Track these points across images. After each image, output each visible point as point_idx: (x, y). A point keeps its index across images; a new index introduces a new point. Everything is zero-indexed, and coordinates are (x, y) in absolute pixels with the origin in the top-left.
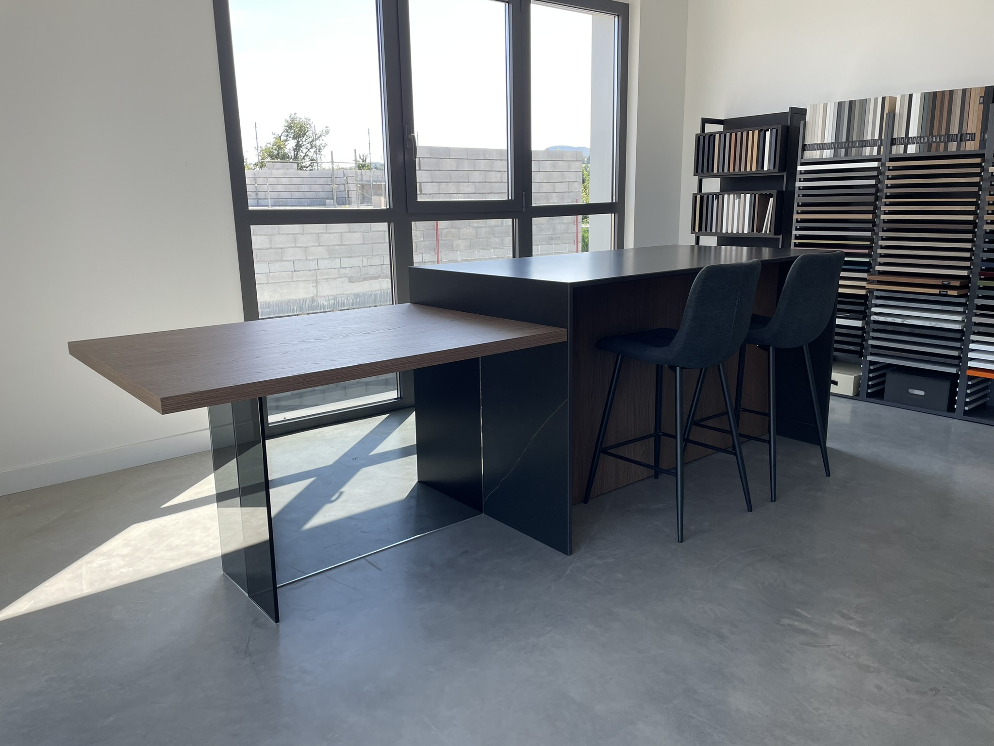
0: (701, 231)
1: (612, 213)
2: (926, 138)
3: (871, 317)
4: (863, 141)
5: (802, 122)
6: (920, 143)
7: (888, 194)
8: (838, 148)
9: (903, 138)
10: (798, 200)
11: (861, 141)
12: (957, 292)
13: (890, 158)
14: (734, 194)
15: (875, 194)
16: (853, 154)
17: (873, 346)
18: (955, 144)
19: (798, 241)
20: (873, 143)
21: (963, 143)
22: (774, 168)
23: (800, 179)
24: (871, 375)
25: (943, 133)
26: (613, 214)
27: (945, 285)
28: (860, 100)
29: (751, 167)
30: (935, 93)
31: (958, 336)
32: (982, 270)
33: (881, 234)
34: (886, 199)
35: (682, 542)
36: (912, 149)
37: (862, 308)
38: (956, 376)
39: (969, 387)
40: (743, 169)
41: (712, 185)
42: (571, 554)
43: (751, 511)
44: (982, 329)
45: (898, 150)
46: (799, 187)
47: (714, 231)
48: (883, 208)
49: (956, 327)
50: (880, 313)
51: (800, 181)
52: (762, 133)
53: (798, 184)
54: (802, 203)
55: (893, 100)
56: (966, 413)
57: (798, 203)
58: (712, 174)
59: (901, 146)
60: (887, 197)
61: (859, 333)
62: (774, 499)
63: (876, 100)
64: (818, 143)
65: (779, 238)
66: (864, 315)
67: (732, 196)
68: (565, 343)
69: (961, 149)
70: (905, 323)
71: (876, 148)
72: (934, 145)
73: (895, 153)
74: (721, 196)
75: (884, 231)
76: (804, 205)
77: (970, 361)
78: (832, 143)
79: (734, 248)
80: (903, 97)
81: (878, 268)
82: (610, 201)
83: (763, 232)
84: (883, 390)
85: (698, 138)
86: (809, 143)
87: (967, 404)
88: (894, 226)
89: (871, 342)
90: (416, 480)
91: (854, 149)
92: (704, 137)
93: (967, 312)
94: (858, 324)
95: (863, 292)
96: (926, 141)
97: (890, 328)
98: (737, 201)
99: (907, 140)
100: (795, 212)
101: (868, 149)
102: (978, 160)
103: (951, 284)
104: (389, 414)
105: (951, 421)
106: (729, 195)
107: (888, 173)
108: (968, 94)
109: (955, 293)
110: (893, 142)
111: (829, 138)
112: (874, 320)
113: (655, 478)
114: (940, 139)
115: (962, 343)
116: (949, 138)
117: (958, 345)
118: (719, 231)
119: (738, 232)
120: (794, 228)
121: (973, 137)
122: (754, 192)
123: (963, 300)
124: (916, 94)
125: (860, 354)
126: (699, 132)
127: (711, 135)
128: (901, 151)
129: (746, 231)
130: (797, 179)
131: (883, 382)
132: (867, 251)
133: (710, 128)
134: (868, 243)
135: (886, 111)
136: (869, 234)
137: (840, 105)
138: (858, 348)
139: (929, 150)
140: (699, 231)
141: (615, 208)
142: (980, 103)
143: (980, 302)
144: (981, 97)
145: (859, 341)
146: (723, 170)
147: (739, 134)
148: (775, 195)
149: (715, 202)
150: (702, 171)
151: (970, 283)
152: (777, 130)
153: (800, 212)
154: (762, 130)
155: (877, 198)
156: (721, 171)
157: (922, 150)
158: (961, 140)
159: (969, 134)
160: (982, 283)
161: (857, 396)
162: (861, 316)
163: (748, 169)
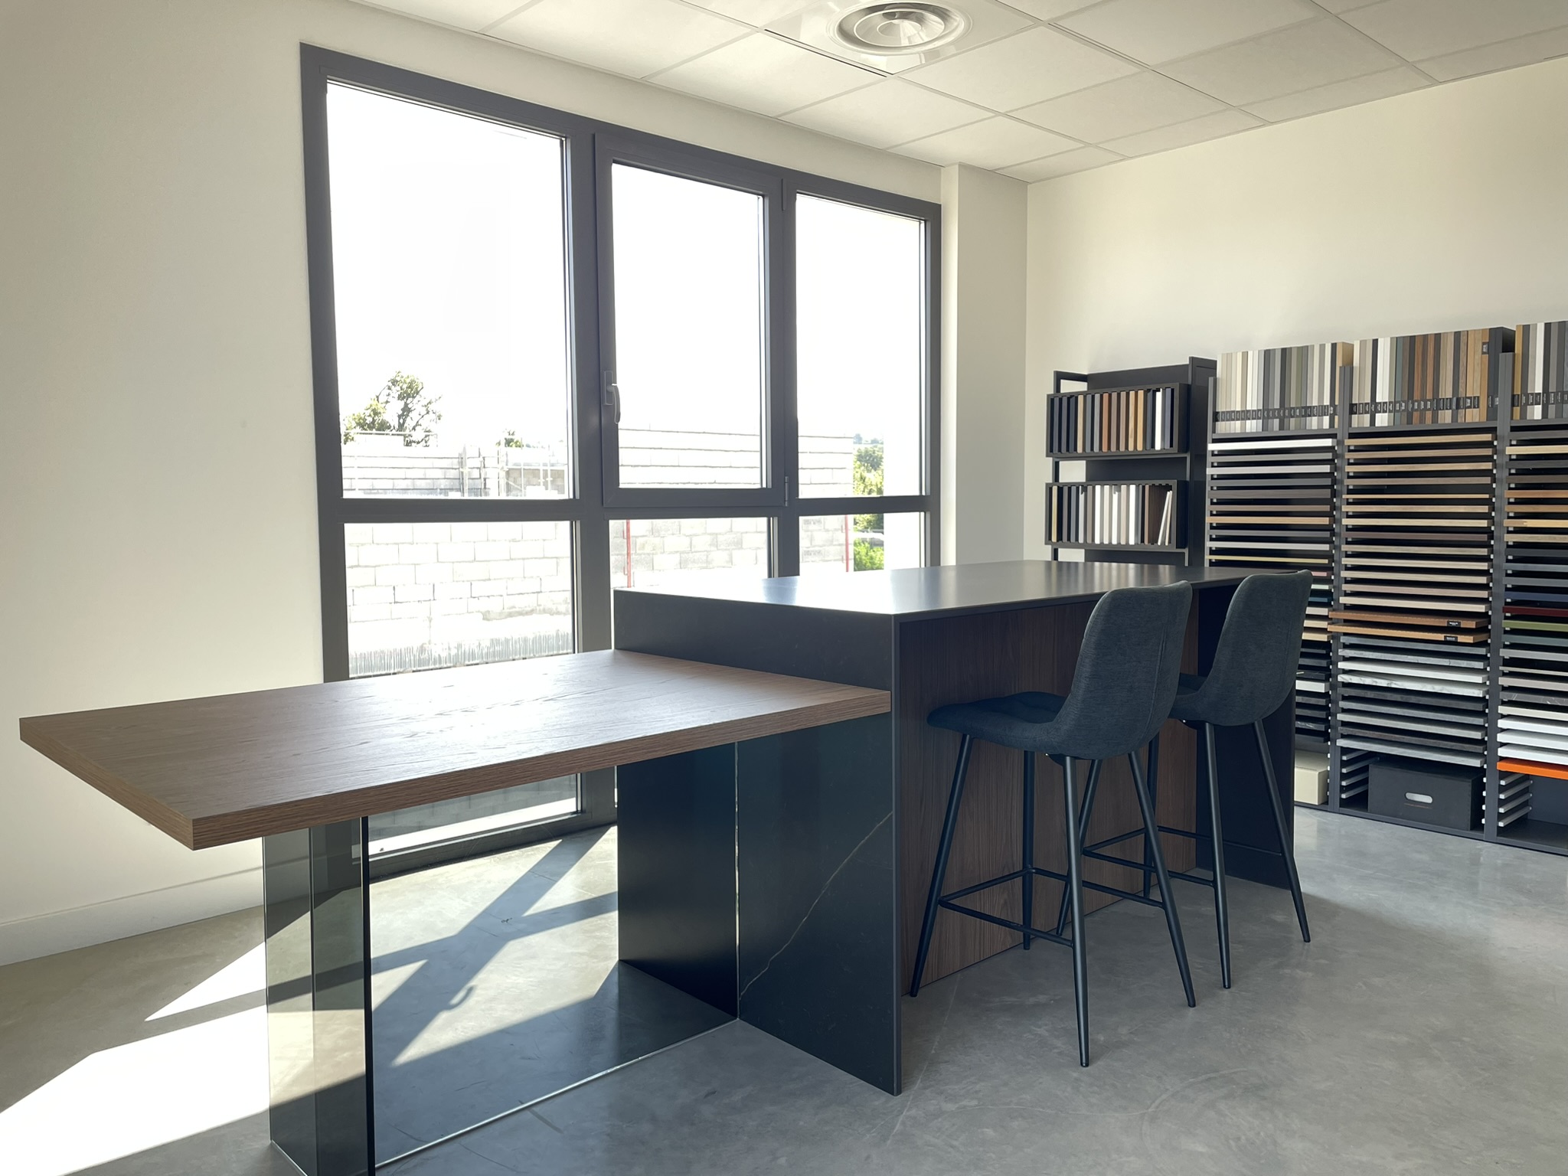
0: (1062, 540)
1: (920, 511)
2: (1403, 404)
3: (1339, 678)
4: (1306, 408)
5: (1211, 379)
6: (1394, 411)
7: (1351, 487)
8: (1268, 417)
9: (1368, 403)
10: (1210, 495)
11: (1303, 408)
12: (1472, 637)
13: (1349, 434)
14: (1111, 485)
15: (1331, 487)
16: (1292, 426)
17: (1345, 724)
18: (1449, 413)
19: (1214, 558)
20: (1322, 411)
21: (1461, 412)
22: (1171, 446)
23: (1212, 463)
24: (1344, 771)
25: (1429, 396)
26: (923, 514)
27: (1452, 627)
28: (1298, 348)
29: (1136, 444)
30: (1413, 338)
31: (1479, 707)
32: (1507, 604)
33: (1345, 548)
34: (1348, 494)
35: (1087, 1065)
36: (1382, 420)
37: (1323, 663)
38: (1480, 772)
39: (1502, 789)
40: (1122, 448)
41: (1074, 472)
42: (899, 1092)
43: (1194, 1006)
44: (1515, 697)
45: (1360, 421)
46: (1212, 475)
47: (1081, 540)
48: (1345, 508)
49: (1474, 693)
50: (1353, 670)
51: (1213, 466)
52: (1150, 394)
53: (1210, 471)
54: (1217, 499)
55: (1349, 349)
56: (1501, 831)
57: (1212, 500)
58: (1074, 454)
59: (1365, 415)
60: (1350, 492)
61: (1322, 702)
62: (1227, 984)
63: (1322, 347)
64: (1237, 410)
65: (1184, 553)
66: (1326, 674)
67: (1107, 488)
68: (887, 715)
69: (1459, 421)
70: (1393, 686)
71: (1326, 419)
72: (1416, 415)
73: (1356, 426)
74: (1090, 488)
75: (1348, 543)
76: (1220, 502)
77: (1501, 746)
78: (1259, 410)
79: (1114, 565)
80: (1363, 343)
81: (1344, 600)
82: (917, 493)
83: (1159, 543)
84: (1365, 793)
85: (1051, 400)
86: (1224, 410)
87: (1501, 817)
88: (1365, 536)
89: (1341, 717)
90: (616, 957)
91: (1292, 420)
92: (1061, 400)
93: (1488, 669)
94: (1320, 687)
95: (1323, 638)
96: (1403, 408)
97: (1370, 694)
98: (1115, 496)
99: (1374, 408)
100: (1207, 513)
101: (1315, 419)
102: (1487, 437)
103: (1462, 626)
104: (560, 841)
105: (1480, 845)
106: (1102, 486)
107: (1348, 455)
108: (1463, 339)
109: (1469, 639)
110: (1353, 409)
111: (1253, 403)
112: (1343, 682)
113: (1025, 949)
114: (1425, 405)
115: (1486, 718)
116: (1439, 404)
117: (1479, 721)
118: (1089, 541)
119: (1119, 544)
120: (1207, 538)
121: (1475, 403)
122: (1143, 482)
123: (1482, 651)
124: (1383, 339)
125: (1326, 736)
126: (1051, 391)
127: (1072, 396)
128: (1367, 424)
129: (1132, 542)
130: (1209, 463)
131: (1365, 782)
132: (1324, 574)
133: (1067, 387)
134: (1326, 561)
135: (1339, 363)
136: (1326, 547)
137: (1268, 354)
138: (1321, 727)
139: (1410, 421)
140: (1058, 541)
141: (926, 503)
142: (1483, 353)
143: (1507, 653)
144: (1484, 344)
145: (1322, 714)
146: (1092, 449)
147: (1114, 396)
148: (1175, 487)
149: (1082, 497)
150: (1060, 450)
151: (1490, 624)
152: (1173, 390)
153: (1215, 513)
154: (1149, 390)
155: (1334, 494)
156: (1088, 450)
157: (1398, 422)
158: (1458, 407)
159: (1470, 398)
160: (1509, 625)
161: (1324, 804)
162: (1323, 675)
163: (1131, 448)
